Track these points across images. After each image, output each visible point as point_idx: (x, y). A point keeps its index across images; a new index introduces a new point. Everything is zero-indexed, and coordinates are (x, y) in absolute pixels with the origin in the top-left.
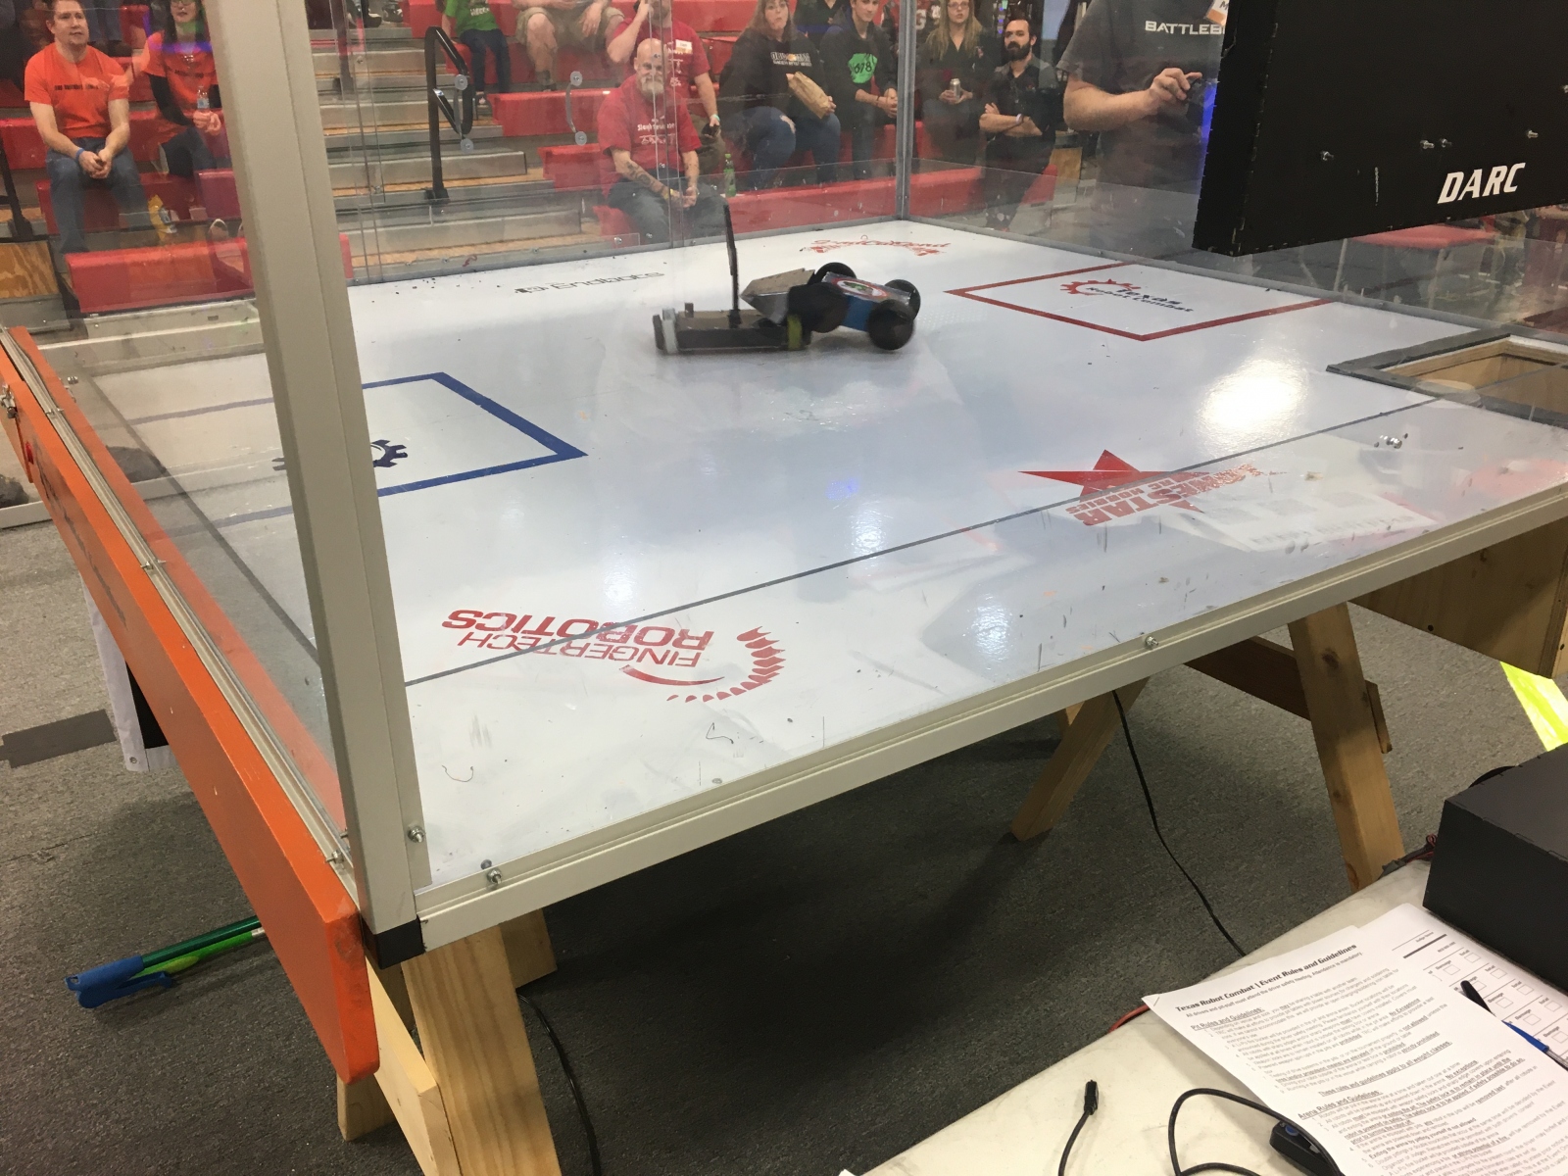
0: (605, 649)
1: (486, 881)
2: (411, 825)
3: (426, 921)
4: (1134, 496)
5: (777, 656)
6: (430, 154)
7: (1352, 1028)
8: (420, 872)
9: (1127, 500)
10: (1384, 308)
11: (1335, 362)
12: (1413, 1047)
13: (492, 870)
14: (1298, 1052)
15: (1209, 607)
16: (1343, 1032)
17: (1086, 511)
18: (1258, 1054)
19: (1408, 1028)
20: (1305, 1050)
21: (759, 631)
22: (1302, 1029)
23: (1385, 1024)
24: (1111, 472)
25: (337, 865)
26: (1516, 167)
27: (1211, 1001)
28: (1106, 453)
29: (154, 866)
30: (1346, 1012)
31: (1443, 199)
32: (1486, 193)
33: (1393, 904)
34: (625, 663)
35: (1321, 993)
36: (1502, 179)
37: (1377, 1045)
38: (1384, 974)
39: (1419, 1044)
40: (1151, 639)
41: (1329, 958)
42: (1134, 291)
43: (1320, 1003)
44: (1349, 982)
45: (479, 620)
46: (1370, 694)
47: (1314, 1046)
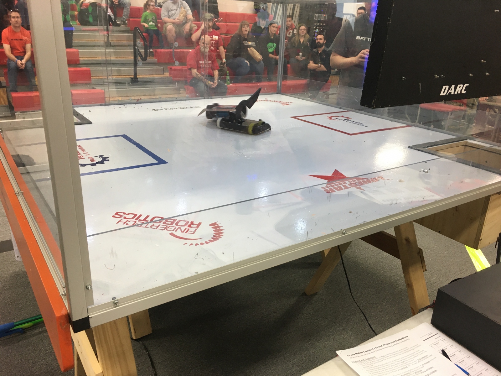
0: (165, 227)
1: (113, 304)
2: (88, 284)
3: (91, 317)
4: (343, 184)
5: (222, 231)
6: (133, 67)
7: (405, 364)
8: (90, 300)
9: (341, 186)
10: (428, 129)
11: (411, 145)
12: (424, 371)
13: (115, 301)
14: (386, 372)
15: (364, 222)
16: (402, 366)
17: (328, 189)
18: (373, 372)
19: (423, 365)
20: (389, 371)
21: (217, 223)
22: (388, 364)
23: (416, 363)
24: (337, 176)
25: (64, 297)
26: (466, 85)
27: (359, 353)
28: (336, 170)
29: (22, 292)
30: (404, 358)
31: (442, 94)
32: (456, 93)
33: (421, 322)
34: (171, 232)
35: (395, 352)
36: (461, 89)
37: (413, 370)
38: (416, 346)
39: (427, 370)
40: (344, 231)
41: (399, 340)
42: (350, 120)
43: (395, 355)
44: (405, 348)
45: (125, 216)
46: (420, 252)
47: (392, 370)
